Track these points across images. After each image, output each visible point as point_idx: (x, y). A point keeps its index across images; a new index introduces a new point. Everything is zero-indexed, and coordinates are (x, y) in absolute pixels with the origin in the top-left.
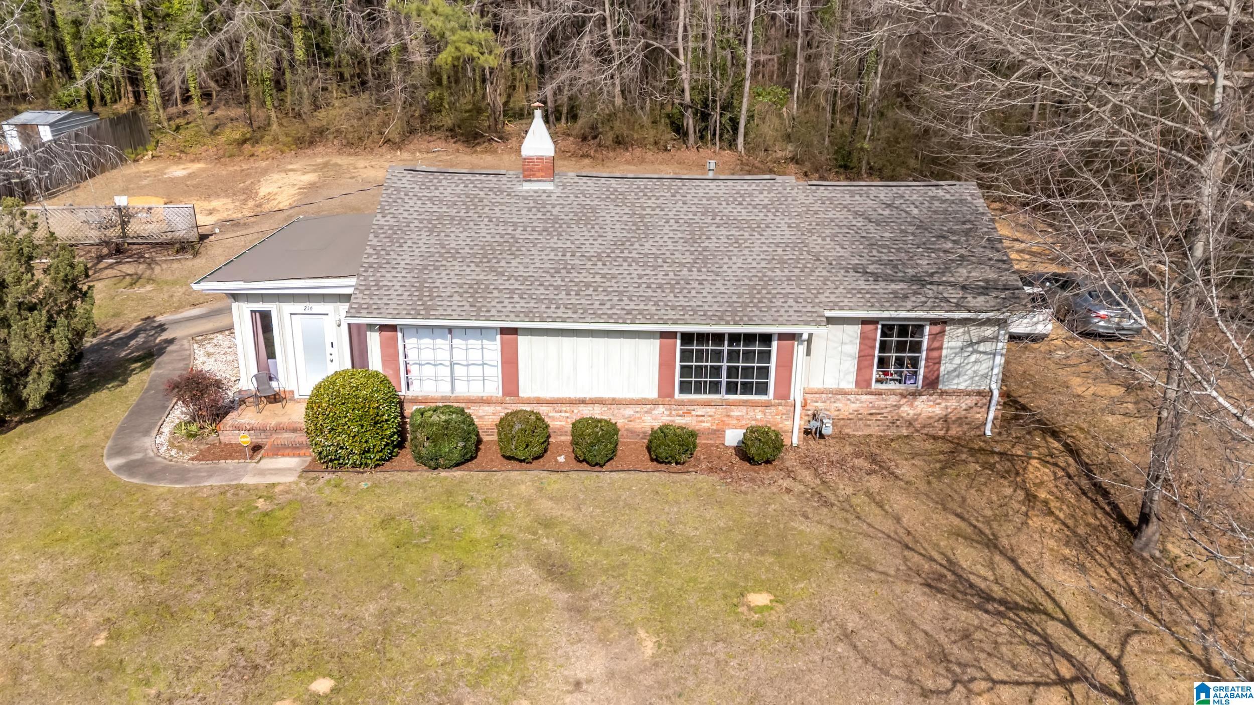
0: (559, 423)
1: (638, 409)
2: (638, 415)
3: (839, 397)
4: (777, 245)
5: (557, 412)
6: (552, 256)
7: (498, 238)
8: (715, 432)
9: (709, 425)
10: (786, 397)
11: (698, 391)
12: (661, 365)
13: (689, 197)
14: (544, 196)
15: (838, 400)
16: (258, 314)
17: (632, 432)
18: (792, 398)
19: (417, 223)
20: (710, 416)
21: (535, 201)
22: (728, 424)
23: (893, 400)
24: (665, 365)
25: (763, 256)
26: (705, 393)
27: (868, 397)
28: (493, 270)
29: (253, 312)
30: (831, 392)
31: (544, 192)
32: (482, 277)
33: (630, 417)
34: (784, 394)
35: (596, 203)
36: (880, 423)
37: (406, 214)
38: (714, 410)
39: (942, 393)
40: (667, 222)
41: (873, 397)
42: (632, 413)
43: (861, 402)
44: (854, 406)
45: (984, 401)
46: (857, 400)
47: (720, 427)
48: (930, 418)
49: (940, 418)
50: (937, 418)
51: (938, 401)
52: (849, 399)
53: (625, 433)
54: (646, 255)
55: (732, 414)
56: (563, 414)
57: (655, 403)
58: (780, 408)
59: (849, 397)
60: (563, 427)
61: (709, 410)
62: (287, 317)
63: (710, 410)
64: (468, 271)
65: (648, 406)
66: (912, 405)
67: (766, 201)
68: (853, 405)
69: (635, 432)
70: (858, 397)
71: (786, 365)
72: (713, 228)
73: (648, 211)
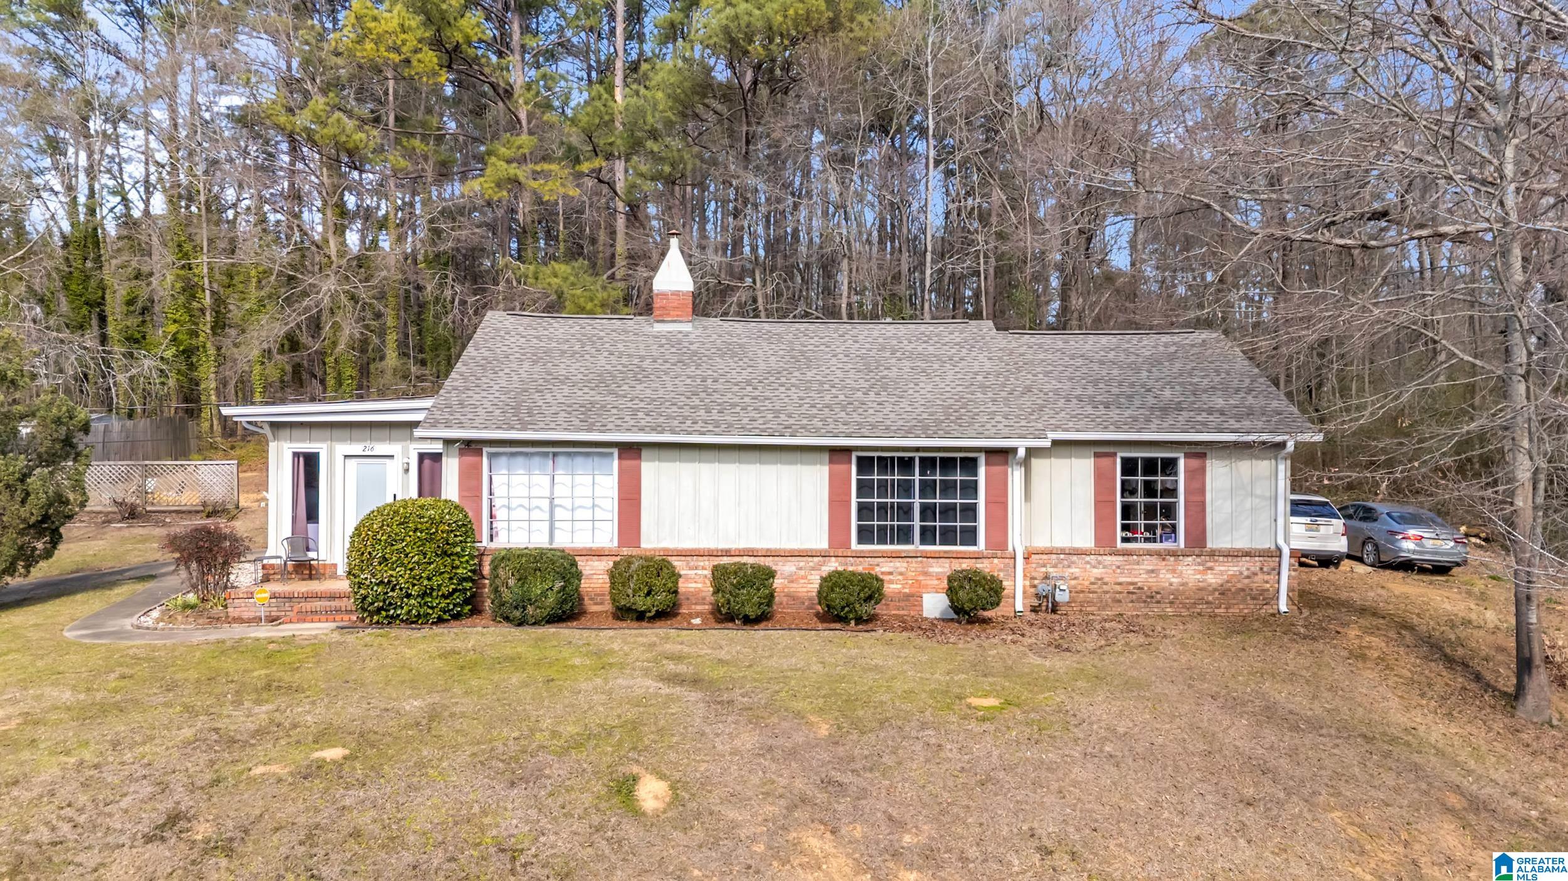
0: (694, 585)
1: (802, 564)
2: (802, 573)
3: (1075, 558)
4: (976, 374)
5: (691, 569)
6: (688, 381)
7: (620, 367)
8: (908, 597)
9: (899, 586)
10: (1003, 546)
11: (882, 541)
12: (831, 502)
13: (861, 337)
14: (680, 336)
15: (1073, 563)
16: (301, 459)
17: (793, 597)
18: (1010, 548)
19: (518, 355)
20: (901, 574)
21: (667, 339)
22: (926, 586)
23: (1149, 563)
24: (837, 502)
25: (957, 382)
26: (892, 543)
27: (1114, 558)
28: (611, 393)
29: (296, 455)
30: (1062, 551)
31: (680, 332)
32: (598, 398)
33: (791, 575)
34: (999, 542)
35: (745, 340)
36: (1134, 597)
37: (505, 348)
38: (905, 565)
39: (1213, 554)
40: (834, 356)
41: (1121, 558)
42: (793, 569)
43: (1104, 567)
44: (1097, 572)
45: (1272, 564)
46: (1099, 563)
47: (914, 590)
48: (1200, 589)
49: (1215, 590)
50: (1210, 588)
51: (1209, 564)
52: (1088, 563)
53: (785, 599)
54: (809, 381)
55: (931, 570)
56: (700, 572)
57: (824, 555)
58: (996, 561)
59: (1088, 558)
60: (701, 591)
61: (898, 564)
62: (339, 460)
63: (901, 565)
64: (580, 393)
65: (816, 559)
66: (1174, 571)
67: (958, 340)
68: (1095, 571)
69: (798, 598)
70: (1100, 558)
71: (999, 502)
72: (894, 361)
73: (810, 347)
